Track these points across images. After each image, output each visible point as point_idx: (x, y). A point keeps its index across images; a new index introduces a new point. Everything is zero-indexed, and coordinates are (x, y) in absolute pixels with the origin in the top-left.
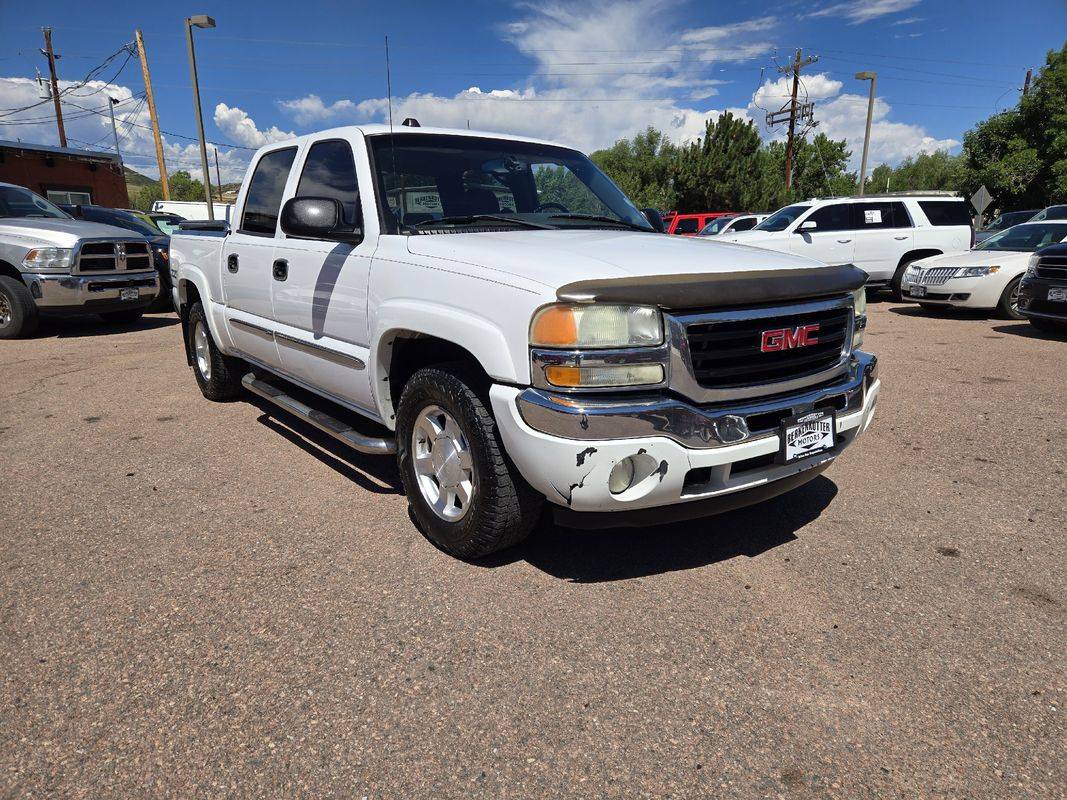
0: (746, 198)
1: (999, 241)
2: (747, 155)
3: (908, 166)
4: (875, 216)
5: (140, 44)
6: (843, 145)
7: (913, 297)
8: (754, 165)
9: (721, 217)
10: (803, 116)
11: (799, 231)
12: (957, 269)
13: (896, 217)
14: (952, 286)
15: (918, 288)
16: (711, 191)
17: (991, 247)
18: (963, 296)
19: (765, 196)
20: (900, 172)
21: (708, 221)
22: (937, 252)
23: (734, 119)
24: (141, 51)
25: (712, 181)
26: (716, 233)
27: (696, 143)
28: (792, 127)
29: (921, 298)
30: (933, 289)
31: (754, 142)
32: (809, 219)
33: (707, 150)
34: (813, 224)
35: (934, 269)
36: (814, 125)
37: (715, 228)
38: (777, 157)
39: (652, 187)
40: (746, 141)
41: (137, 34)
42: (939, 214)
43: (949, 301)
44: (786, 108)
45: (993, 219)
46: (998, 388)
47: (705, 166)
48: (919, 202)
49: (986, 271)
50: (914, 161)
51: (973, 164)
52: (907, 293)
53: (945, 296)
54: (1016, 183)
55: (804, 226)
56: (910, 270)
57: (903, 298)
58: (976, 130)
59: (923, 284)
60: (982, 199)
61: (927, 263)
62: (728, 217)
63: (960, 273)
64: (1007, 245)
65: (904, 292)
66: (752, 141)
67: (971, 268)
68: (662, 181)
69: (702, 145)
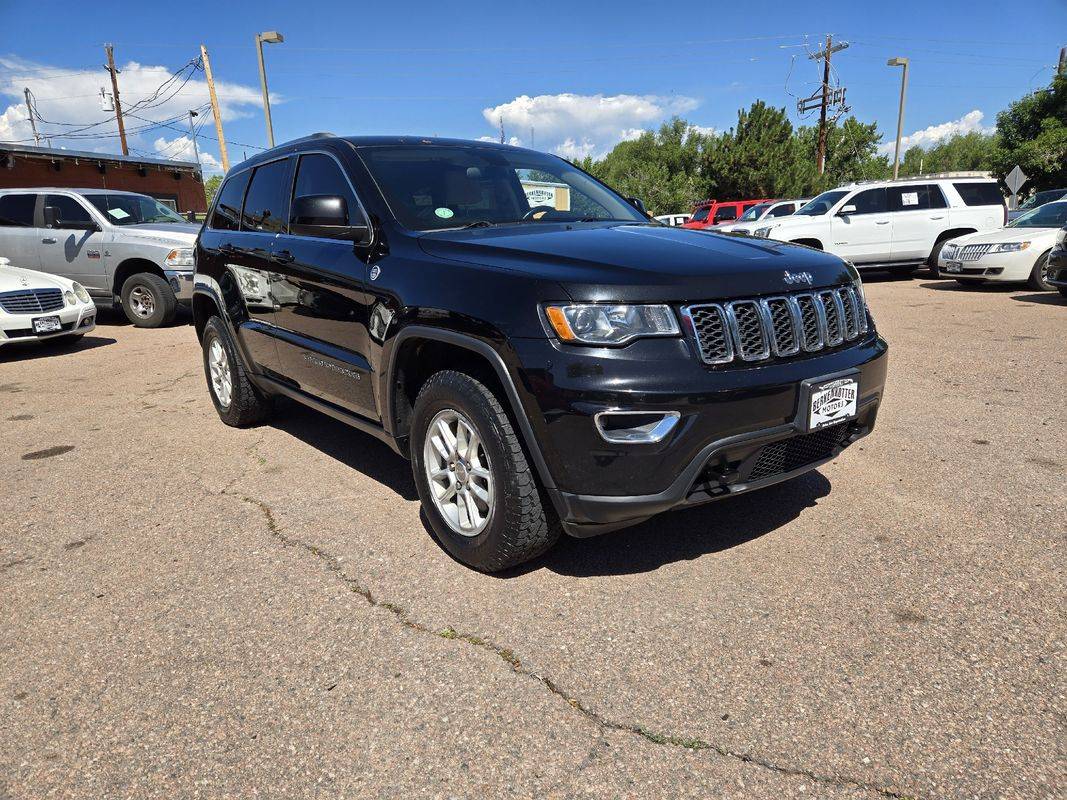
0: (779, 185)
1: (1032, 219)
2: (780, 142)
3: (941, 147)
4: (911, 198)
5: (205, 58)
6: (873, 128)
7: (949, 272)
8: (788, 151)
9: (759, 204)
10: (835, 101)
11: (839, 214)
12: (991, 245)
13: (932, 199)
14: (987, 261)
15: (954, 264)
16: (746, 179)
17: (1023, 224)
18: (996, 271)
19: (799, 183)
20: (933, 153)
21: (746, 208)
22: (971, 231)
23: (766, 107)
24: (207, 65)
25: (746, 169)
26: (755, 220)
27: (728, 132)
28: (823, 113)
29: (957, 273)
30: (968, 265)
31: (787, 129)
32: (848, 203)
33: (740, 139)
34: (853, 208)
35: (969, 246)
36: (846, 110)
37: (753, 215)
38: (806, 142)
39: (680, 176)
40: (779, 129)
41: (202, 48)
42: (974, 195)
43: (983, 276)
44: (817, 94)
45: (1029, 197)
46: (1025, 343)
47: (738, 155)
48: (954, 185)
49: (1018, 246)
50: (947, 143)
51: (1007, 144)
52: (944, 270)
53: (980, 271)
54: (1050, 162)
55: (845, 209)
56: (946, 248)
57: (940, 274)
58: (1008, 110)
59: (958, 260)
60: (1017, 178)
61: (962, 241)
62: (766, 204)
63: (993, 249)
64: (1038, 222)
65: (941, 268)
66: (785, 128)
67: (1004, 244)
68: (689, 170)
69: (735, 133)
